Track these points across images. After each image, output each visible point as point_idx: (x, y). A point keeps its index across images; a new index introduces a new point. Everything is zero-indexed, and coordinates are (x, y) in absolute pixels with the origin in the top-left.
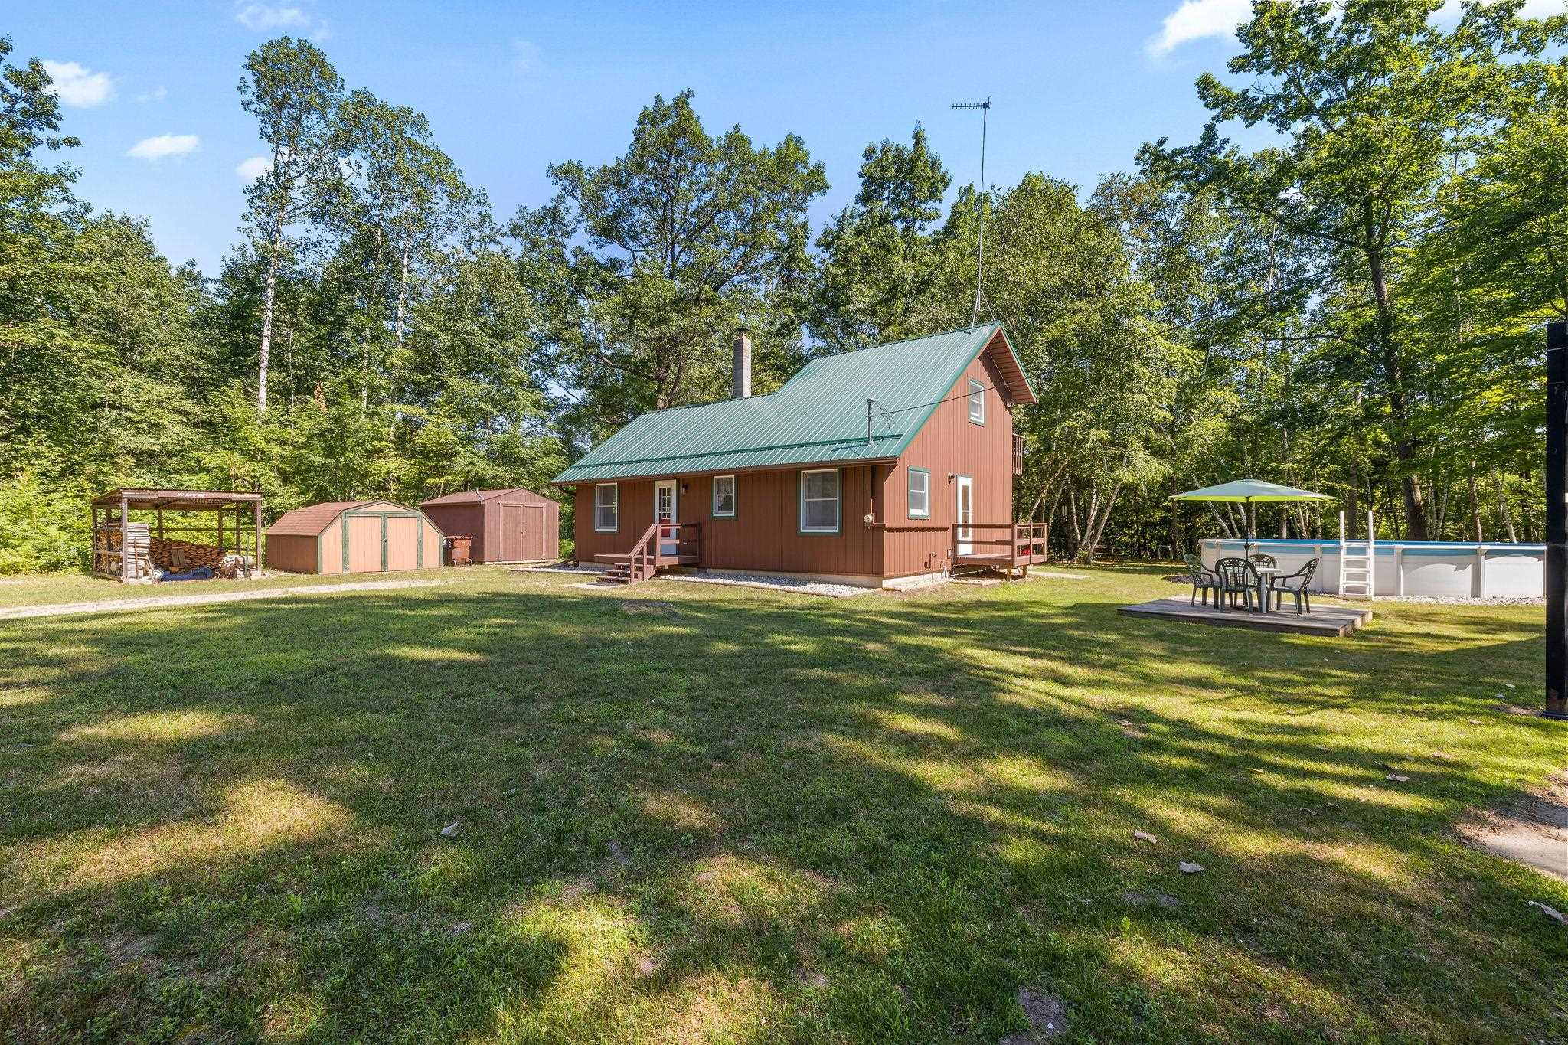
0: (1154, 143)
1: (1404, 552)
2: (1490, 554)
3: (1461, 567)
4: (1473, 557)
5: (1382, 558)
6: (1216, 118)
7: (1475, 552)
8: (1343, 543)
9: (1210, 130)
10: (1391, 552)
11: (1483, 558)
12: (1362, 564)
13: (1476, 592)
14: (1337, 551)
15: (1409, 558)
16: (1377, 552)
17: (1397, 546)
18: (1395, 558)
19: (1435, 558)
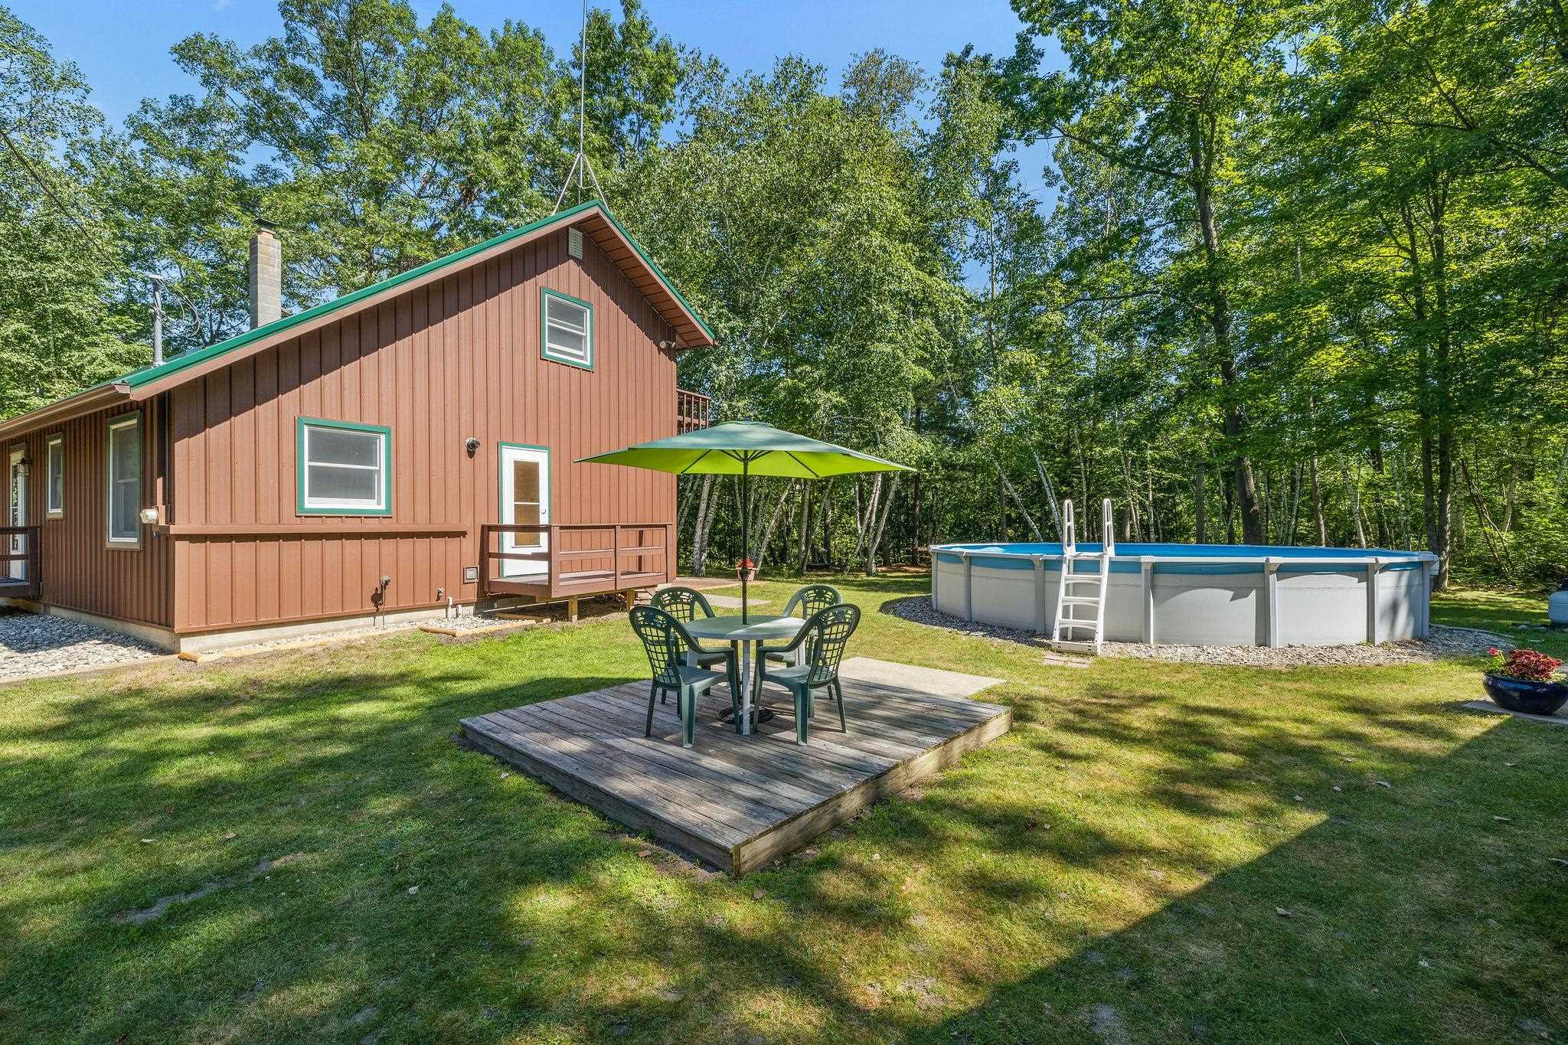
0: (958, 54)
1: (1156, 569)
2: (1284, 571)
3: (1239, 594)
4: (1258, 575)
5: (1123, 578)
6: (1031, 31)
7: (1260, 569)
8: (1070, 552)
9: (1023, 41)
10: (1136, 568)
11: (1273, 577)
12: (1093, 589)
13: (1263, 638)
14: (1055, 566)
15: (1163, 579)
16: (1115, 567)
17: (1145, 559)
18: (1141, 580)
19: (1199, 578)
